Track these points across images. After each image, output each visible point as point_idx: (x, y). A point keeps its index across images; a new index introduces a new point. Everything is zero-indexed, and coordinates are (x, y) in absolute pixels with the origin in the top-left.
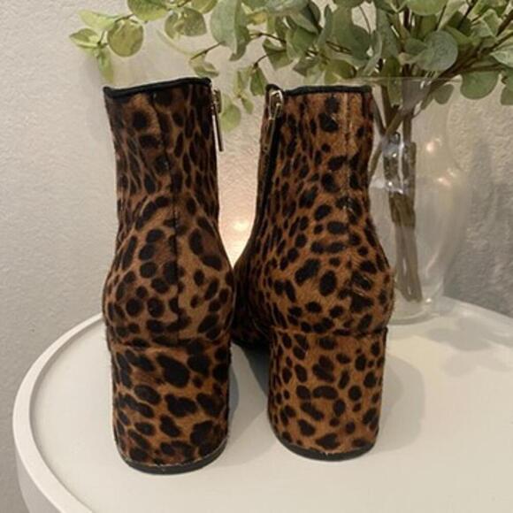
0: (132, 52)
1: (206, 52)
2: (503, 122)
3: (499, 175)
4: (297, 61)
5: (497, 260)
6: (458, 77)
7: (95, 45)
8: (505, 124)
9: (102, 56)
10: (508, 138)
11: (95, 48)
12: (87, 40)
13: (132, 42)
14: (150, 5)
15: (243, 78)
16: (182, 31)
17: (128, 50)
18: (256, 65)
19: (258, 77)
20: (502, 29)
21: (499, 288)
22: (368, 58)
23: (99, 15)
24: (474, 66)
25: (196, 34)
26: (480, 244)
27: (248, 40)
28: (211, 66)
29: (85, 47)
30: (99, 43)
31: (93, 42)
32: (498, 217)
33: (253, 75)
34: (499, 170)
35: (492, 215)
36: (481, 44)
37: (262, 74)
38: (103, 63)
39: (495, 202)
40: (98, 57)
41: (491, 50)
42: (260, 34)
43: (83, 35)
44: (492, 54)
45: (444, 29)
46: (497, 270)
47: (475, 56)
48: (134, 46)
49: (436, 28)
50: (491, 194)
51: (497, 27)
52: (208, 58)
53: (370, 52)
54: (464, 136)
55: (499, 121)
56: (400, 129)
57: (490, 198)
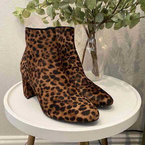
0: (28, 17)
1: (46, 18)
3: (119, 46)
4: (67, 20)
5: (120, 66)
6: (105, 23)
9: (21, 18)
10: (122, 37)
11: (19, 16)
12: (17, 14)
13: (28, 14)
14: (32, 9)
15: (55, 24)
16: (40, 14)
18: (58, 21)
19: (58, 24)
20: (113, 13)
21: (121, 73)
22: (84, 19)
23: (20, 8)
24: (108, 21)
25: (43, 14)
26: (115, 63)
27: (55, 15)
28: (47, 21)
29: (16, 16)
30: (20, 14)
31: (18, 14)
32: (120, 56)
33: (57, 23)
34: (120, 44)
35: (118, 55)
36: (109, 16)
37: (59, 23)
38: (21, 19)
39: (118, 53)
40: (20, 18)
41: (111, 17)
42: (58, 14)
43: (15, 13)
45: (101, 12)
46: (120, 69)
47: (108, 19)
48: (29, 15)
49: (99, 12)
50: (118, 50)
51: (112, 12)
53: (85, 17)
54: (111, 36)
55: (119, 32)
56: (92, 36)
57: (117, 52)
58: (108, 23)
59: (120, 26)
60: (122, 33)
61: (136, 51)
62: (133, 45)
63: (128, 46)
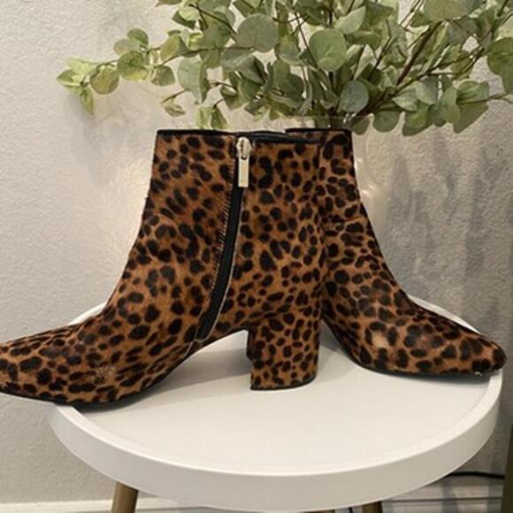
0: (111, 90)
1: (175, 96)
2: (418, 141)
3: (416, 185)
4: (245, 105)
5: (418, 254)
6: (371, 115)
7: (78, 84)
8: (419, 144)
9: (85, 93)
10: (422, 155)
11: (78, 87)
12: (71, 80)
13: (110, 82)
14: (133, 69)
15: (205, 115)
16: (157, 82)
17: (107, 89)
18: (215, 106)
19: (217, 115)
20: (400, 81)
21: (421, 277)
22: (303, 100)
23: (83, 62)
24: (382, 107)
25: (167, 83)
26: (401, 242)
27: (208, 88)
28: (179, 107)
29: (71, 87)
30: (82, 83)
31: (77, 82)
32: (417, 219)
33: (213, 115)
34: (417, 180)
35: (412, 217)
36: (386, 91)
37: (221, 115)
38: (86, 100)
39: (413, 208)
40: (81, 95)
41: (394, 96)
42: (217, 84)
43: (66, 76)
44: (394, 99)
45: (358, 79)
46: (418, 261)
47: (382, 99)
48: (112, 85)
49: (352, 79)
50: (410, 201)
51: (396, 78)
52: (177, 101)
53: (304, 95)
54: (387, 154)
57: (409, 205)
58: (382, 113)
59: (422, 125)
60: (425, 142)
61: (471, 201)
62: (459, 181)
63: (445, 184)
